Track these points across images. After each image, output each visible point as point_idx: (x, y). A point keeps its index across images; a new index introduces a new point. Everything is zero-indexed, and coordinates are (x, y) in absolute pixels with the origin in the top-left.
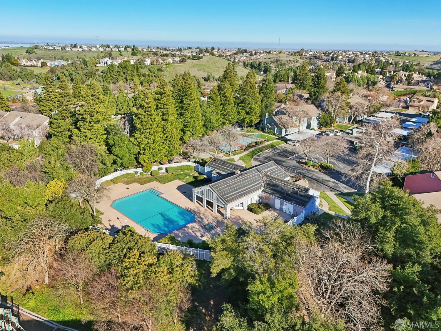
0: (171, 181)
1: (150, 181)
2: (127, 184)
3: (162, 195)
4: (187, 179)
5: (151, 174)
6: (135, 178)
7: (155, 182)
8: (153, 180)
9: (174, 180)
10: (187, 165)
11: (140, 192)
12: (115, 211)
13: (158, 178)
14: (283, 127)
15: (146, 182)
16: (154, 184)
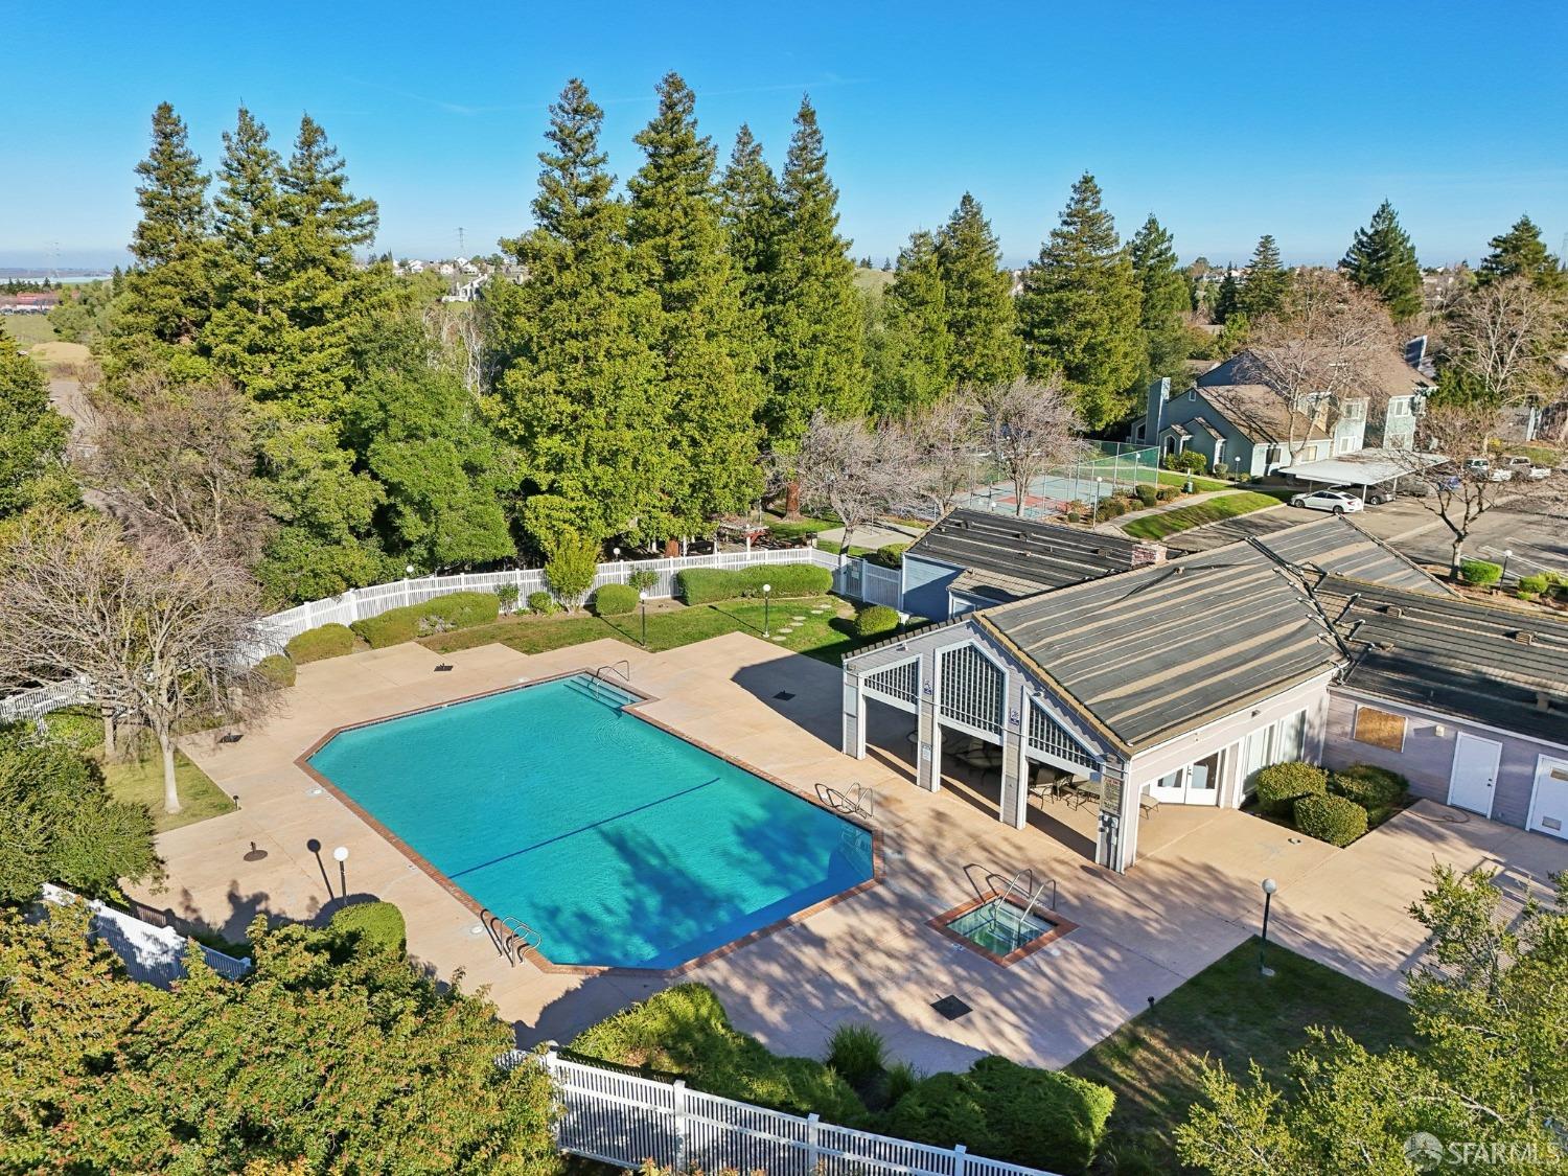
0: (704, 636)
1: (581, 636)
2: (445, 650)
3: (643, 709)
4: (795, 629)
5: (591, 607)
6: (501, 621)
7: (609, 641)
8: (601, 635)
9: (720, 632)
10: (795, 566)
11: (515, 689)
12: (319, 791)
13: (627, 625)
14: (1256, 436)
15: (553, 642)
16: (606, 654)
